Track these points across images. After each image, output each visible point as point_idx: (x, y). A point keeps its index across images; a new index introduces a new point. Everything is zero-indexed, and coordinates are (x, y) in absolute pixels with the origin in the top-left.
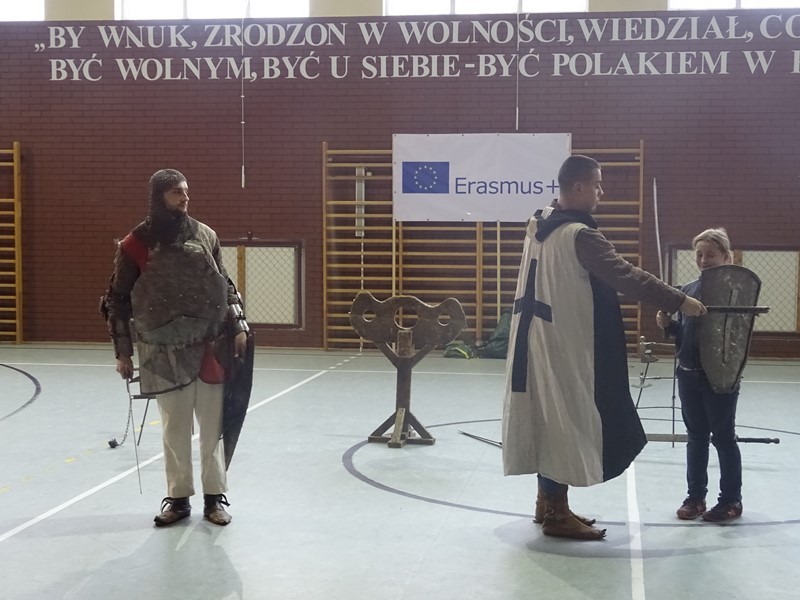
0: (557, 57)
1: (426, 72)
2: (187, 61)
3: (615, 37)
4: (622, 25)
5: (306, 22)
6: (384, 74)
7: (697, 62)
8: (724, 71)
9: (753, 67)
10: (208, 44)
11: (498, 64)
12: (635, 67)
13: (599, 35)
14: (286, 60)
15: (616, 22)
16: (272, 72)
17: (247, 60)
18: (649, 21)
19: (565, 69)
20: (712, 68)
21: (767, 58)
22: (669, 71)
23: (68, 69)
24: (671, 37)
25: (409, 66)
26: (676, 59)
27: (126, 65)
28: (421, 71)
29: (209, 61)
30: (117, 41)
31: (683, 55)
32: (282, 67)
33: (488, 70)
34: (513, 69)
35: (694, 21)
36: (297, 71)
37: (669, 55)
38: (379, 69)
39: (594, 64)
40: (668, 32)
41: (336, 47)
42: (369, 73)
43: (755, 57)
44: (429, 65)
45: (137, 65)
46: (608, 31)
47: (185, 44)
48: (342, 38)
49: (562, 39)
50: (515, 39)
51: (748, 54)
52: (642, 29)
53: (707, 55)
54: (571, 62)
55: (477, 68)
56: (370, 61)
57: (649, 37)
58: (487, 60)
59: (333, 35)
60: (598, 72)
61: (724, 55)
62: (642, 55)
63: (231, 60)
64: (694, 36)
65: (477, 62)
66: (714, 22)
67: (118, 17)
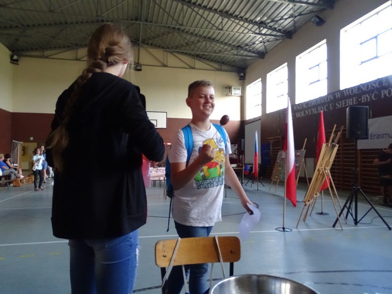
2: (306, 111)
5: (326, 96)
6: (341, 107)
16: (319, 110)
17: (316, 109)
19: (385, 95)
29: (309, 110)
30: (296, 109)
34: (371, 98)
36: (324, 109)
41: (331, 101)
44: (350, 102)
49: (384, 85)
50: (371, 88)
54: (386, 92)
55: (361, 100)
56: (338, 103)
58: (364, 97)
59: (330, 98)
63: (313, 109)
65: (361, 98)
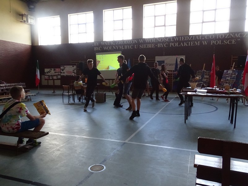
0: (171, 44)
1: (150, 47)
2: (114, 47)
3: (180, 40)
4: (181, 38)
5: (131, 40)
7: (194, 43)
8: (199, 45)
9: (204, 44)
10: (117, 44)
11: (161, 45)
12: (183, 45)
13: (178, 40)
14: (128, 46)
15: (180, 37)
16: (126, 48)
17: (122, 46)
18: (186, 37)
19: (172, 46)
20: (197, 44)
21: (206, 42)
22: (189, 45)
23: (97, 49)
24: (190, 39)
25: (147, 46)
26: (191, 43)
27: (105, 48)
28: (149, 47)
29: (117, 47)
30: (104, 44)
31: (192, 42)
32: (127, 47)
33: (159, 46)
34: (163, 46)
35: (194, 37)
36: (130, 47)
37: (189, 42)
38: (142, 47)
39: (177, 45)
40: (189, 38)
41: (136, 44)
42: (141, 47)
43: (204, 42)
44: (150, 46)
45: (106, 47)
46: (179, 39)
47: (113, 44)
48: (137, 42)
49: (171, 41)
50: (164, 41)
51: (203, 42)
52: (185, 38)
53: (196, 42)
54: (173, 44)
55: (158, 46)
56: (141, 46)
57: (186, 40)
58: (159, 45)
59: (135, 42)
60: (177, 46)
61: (199, 42)
62: (185, 43)
63: (120, 46)
64: (194, 39)
66: (197, 37)
67: (104, 41)
